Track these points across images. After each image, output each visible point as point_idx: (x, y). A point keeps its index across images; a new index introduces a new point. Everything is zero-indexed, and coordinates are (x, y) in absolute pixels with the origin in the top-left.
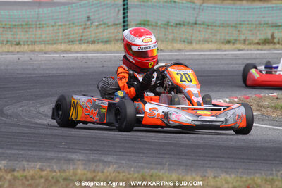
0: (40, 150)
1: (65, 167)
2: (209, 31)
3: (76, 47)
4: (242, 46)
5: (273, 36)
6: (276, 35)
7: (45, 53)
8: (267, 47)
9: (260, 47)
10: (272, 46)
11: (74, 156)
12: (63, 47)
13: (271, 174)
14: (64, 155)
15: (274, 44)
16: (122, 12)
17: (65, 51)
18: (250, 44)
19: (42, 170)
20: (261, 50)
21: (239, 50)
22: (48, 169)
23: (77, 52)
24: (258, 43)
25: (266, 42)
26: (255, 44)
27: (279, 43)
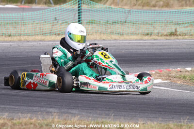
0: (29, 106)
1: (46, 117)
2: (134, 27)
3: (48, 38)
4: (156, 37)
5: (176, 30)
6: (178, 30)
7: (28, 41)
8: (172, 37)
9: (168, 38)
10: (176, 37)
11: (51, 110)
12: (39, 37)
13: (180, 122)
14: (44, 109)
15: (177, 36)
16: (77, 15)
17: (41, 41)
18: (161, 36)
19: (31, 118)
20: (169, 40)
21: (155, 40)
22: (35, 118)
23: (49, 41)
24: (167, 35)
25: (171, 34)
26: (164, 36)
27: (180, 35)
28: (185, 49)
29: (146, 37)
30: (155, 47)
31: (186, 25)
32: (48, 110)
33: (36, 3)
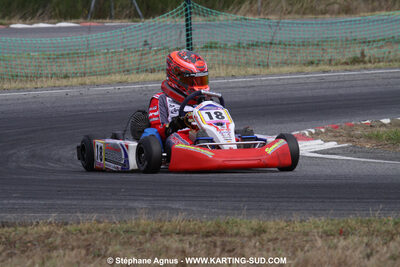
0: (96, 199)
1: (126, 217)
2: (288, 51)
3: (133, 77)
4: (327, 68)
5: (363, 54)
6: (366, 52)
7: (98, 86)
8: (356, 67)
9: (348, 67)
10: (362, 65)
11: (135, 204)
12: (118, 77)
13: (368, 215)
14: (124, 203)
15: (365, 63)
16: (185, 33)
17: (120, 83)
18: (336, 64)
19: (99, 222)
20: (350, 71)
21: (324, 72)
22: (107, 221)
23: (135, 83)
24: (347, 63)
25: (355, 61)
26: (342, 64)
27: (370, 62)
28: (378, 85)
29: (310, 68)
30: (325, 85)
31: (381, 43)
32: (131, 204)
33: (111, 18)
